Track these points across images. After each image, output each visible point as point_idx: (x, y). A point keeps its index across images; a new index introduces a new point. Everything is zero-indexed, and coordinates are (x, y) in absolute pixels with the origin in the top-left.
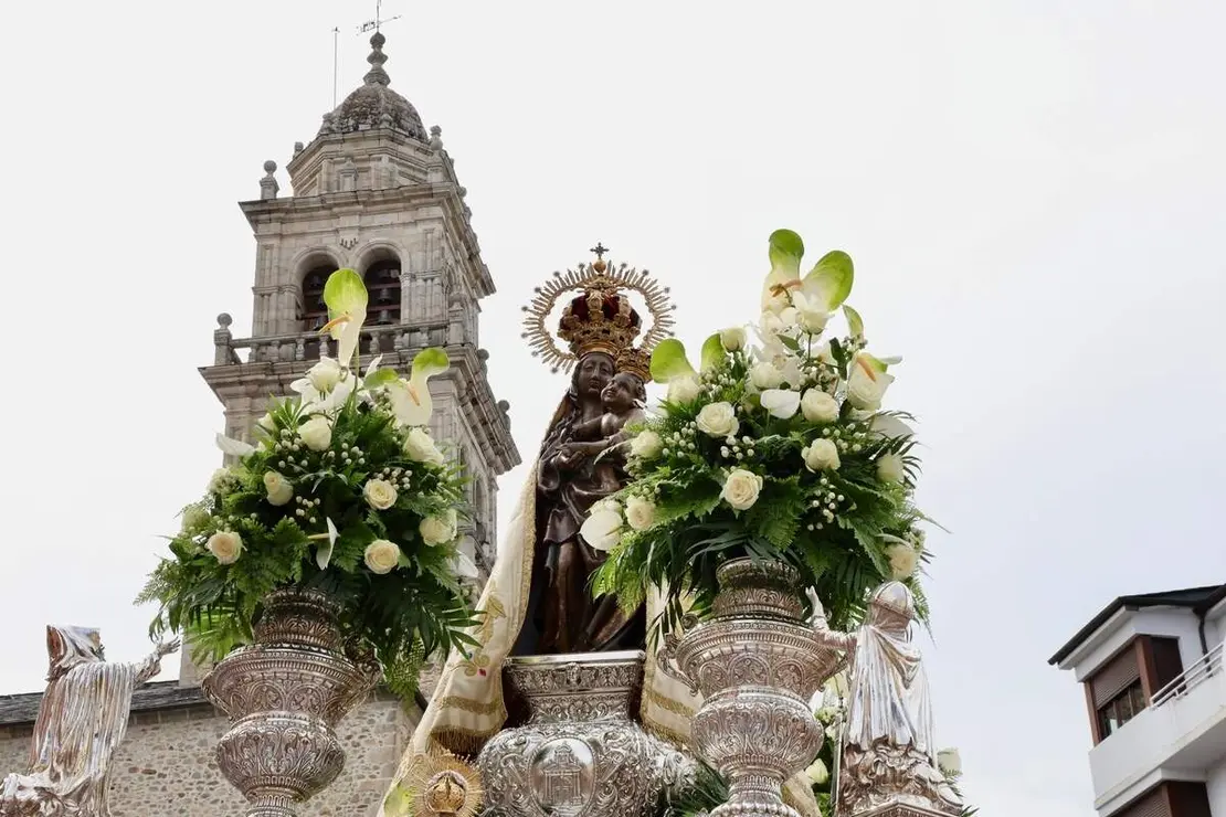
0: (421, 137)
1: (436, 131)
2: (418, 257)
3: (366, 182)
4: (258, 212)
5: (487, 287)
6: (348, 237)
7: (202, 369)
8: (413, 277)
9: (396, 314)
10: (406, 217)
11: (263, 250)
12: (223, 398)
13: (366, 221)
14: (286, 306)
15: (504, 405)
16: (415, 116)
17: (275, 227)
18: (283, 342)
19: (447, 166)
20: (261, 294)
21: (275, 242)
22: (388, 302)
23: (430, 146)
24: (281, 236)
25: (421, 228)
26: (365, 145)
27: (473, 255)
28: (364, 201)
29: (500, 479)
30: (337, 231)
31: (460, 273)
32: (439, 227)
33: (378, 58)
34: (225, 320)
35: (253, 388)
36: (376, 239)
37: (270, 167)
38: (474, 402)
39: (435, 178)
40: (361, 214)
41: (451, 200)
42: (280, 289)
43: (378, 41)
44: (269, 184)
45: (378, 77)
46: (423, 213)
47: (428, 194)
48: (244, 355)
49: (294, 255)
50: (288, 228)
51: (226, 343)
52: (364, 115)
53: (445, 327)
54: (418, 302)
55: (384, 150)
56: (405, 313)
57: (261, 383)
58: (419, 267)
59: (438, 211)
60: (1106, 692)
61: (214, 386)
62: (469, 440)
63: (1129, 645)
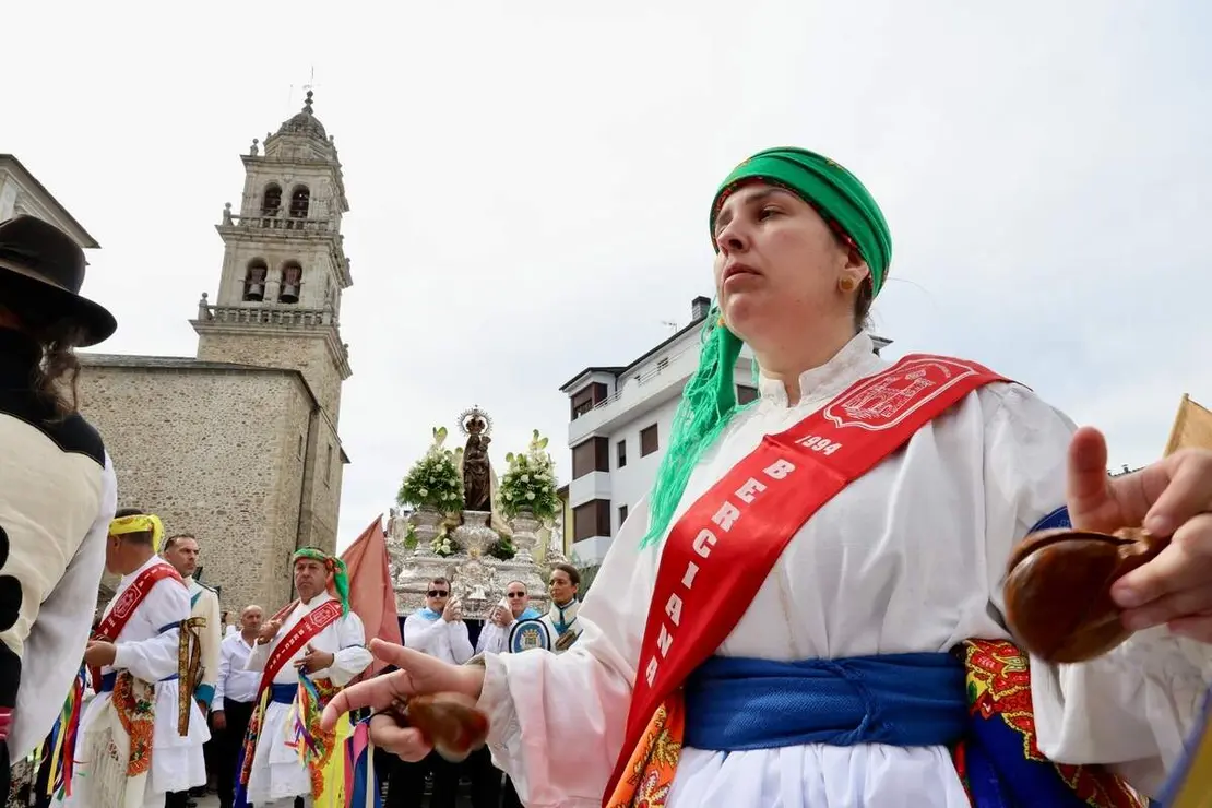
0: (325, 139)
1: (332, 138)
2: (318, 190)
3: (299, 155)
4: (250, 161)
5: (346, 208)
6: (288, 177)
7: (216, 226)
8: (315, 199)
9: (306, 214)
10: (315, 172)
11: (249, 177)
12: (225, 240)
13: (296, 172)
14: (257, 204)
15: (348, 260)
16: (323, 129)
17: (256, 168)
18: (254, 219)
19: (334, 153)
20: (246, 196)
21: (254, 174)
22: (301, 208)
23: (329, 145)
24: (257, 172)
25: (320, 178)
26: (300, 138)
27: (342, 194)
28: (297, 163)
29: (343, 291)
30: (282, 174)
31: (335, 201)
32: (328, 179)
33: (309, 101)
34: (228, 205)
35: (238, 237)
36: (300, 180)
37: (256, 141)
38: (336, 256)
39: (329, 158)
40: (295, 168)
41: (335, 168)
42: (255, 196)
43: (310, 94)
44: (254, 149)
45: (308, 110)
46: (323, 172)
47: (326, 164)
48: (236, 222)
49: (263, 181)
50: (261, 169)
51: (228, 216)
52: (300, 125)
53: (326, 223)
54: (316, 210)
55: (309, 142)
56: (309, 214)
57: (242, 235)
58: (317, 196)
59: (329, 172)
60: (578, 402)
61: (221, 234)
62: (332, 273)
63: (590, 386)
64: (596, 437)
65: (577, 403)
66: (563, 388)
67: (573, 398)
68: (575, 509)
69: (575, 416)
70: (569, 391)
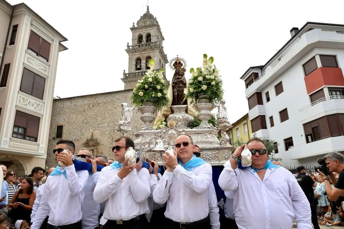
0: (154, 19)
1: (156, 18)
2: (153, 34)
3: (146, 24)
4: (133, 29)
5: (163, 39)
6: (144, 32)
7: (125, 50)
8: (153, 36)
9: (151, 42)
10: (152, 28)
11: (133, 34)
12: (128, 54)
13: (146, 29)
14: (136, 42)
15: (166, 55)
16: (153, 16)
17: (134, 31)
18: (135, 46)
19: (157, 22)
20: (133, 40)
21: (134, 33)
22: (149, 40)
23: (155, 19)
24: (135, 32)
25: (154, 30)
26: (146, 19)
27: (161, 34)
28: (146, 27)
29: (166, 65)
30: (142, 31)
31: (159, 36)
32: (156, 30)
33: (148, 9)
34: (128, 43)
35: (132, 52)
36: (147, 32)
37: (134, 23)
38: (162, 53)
39: (155, 23)
40: (146, 28)
41: (158, 26)
42: (135, 39)
43: (148, 7)
44: (133, 25)
45: (148, 12)
46: (154, 28)
47: (154, 25)
48: (131, 48)
49: (137, 35)
50: (136, 31)
51: (128, 46)
52: (146, 16)
53: (157, 42)
54: (153, 39)
55: (149, 20)
56: (152, 41)
57: (133, 51)
58: (153, 35)
59: (156, 27)
61: (127, 52)
62: (161, 58)
63: (251, 74)
64: (256, 92)
65: (247, 82)
66: (241, 78)
67: (246, 81)
68: (252, 121)
69: (247, 87)
70: (244, 79)
